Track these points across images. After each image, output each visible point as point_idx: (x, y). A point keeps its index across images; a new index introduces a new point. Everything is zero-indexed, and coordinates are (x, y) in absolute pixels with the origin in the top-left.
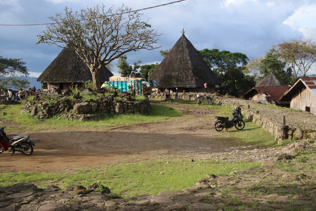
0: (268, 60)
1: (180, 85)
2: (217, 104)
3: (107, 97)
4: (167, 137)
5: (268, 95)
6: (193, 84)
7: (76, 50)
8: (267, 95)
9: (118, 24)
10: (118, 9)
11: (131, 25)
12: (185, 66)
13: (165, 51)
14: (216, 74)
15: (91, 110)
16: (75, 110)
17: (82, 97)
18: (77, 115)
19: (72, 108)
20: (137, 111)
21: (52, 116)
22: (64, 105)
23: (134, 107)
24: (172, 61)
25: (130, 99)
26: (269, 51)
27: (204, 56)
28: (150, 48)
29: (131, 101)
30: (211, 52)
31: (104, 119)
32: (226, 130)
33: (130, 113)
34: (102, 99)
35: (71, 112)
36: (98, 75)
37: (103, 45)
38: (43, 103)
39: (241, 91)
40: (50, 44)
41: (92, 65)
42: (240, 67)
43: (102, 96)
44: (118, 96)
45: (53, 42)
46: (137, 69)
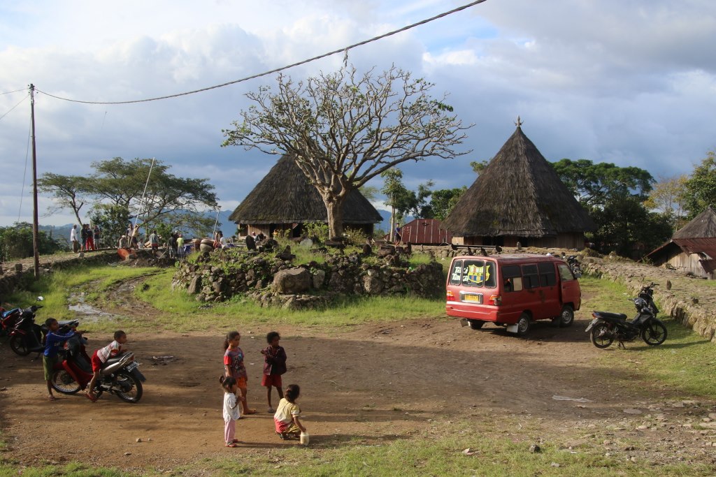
0: (700, 182)
1: (510, 231)
2: (591, 274)
3: (347, 258)
4: (474, 360)
5: (705, 256)
6: (538, 230)
7: (297, 158)
8: (702, 255)
9: (381, 107)
10: (382, 74)
11: (409, 107)
12: (522, 192)
13: (481, 162)
14: (587, 210)
15: (312, 285)
16: (276, 284)
17: (294, 256)
18: (280, 296)
19: (272, 279)
20: (412, 289)
21: (229, 296)
22: (255, 273)
23: (405, 280)
24: (494, 182)
25: (397, 262)
26: (700, 164)
27: (561, 173)
28: (446, 154)
29: (399, 266)
30: (575, 165)
31: (337, 307)
32: (620, 345)
33: (394, 293)
34: (336, 262)
35: (269, 289)
36: (338, 210)
37: (349, 148)
38: (214, 269)
39: (641, 246)
40: (247, 147)
41: (326, 189)
42: (637, 195)
43: (337, 255)
44: (373, 255)
45: (253, 143)
46: (425, 199)
